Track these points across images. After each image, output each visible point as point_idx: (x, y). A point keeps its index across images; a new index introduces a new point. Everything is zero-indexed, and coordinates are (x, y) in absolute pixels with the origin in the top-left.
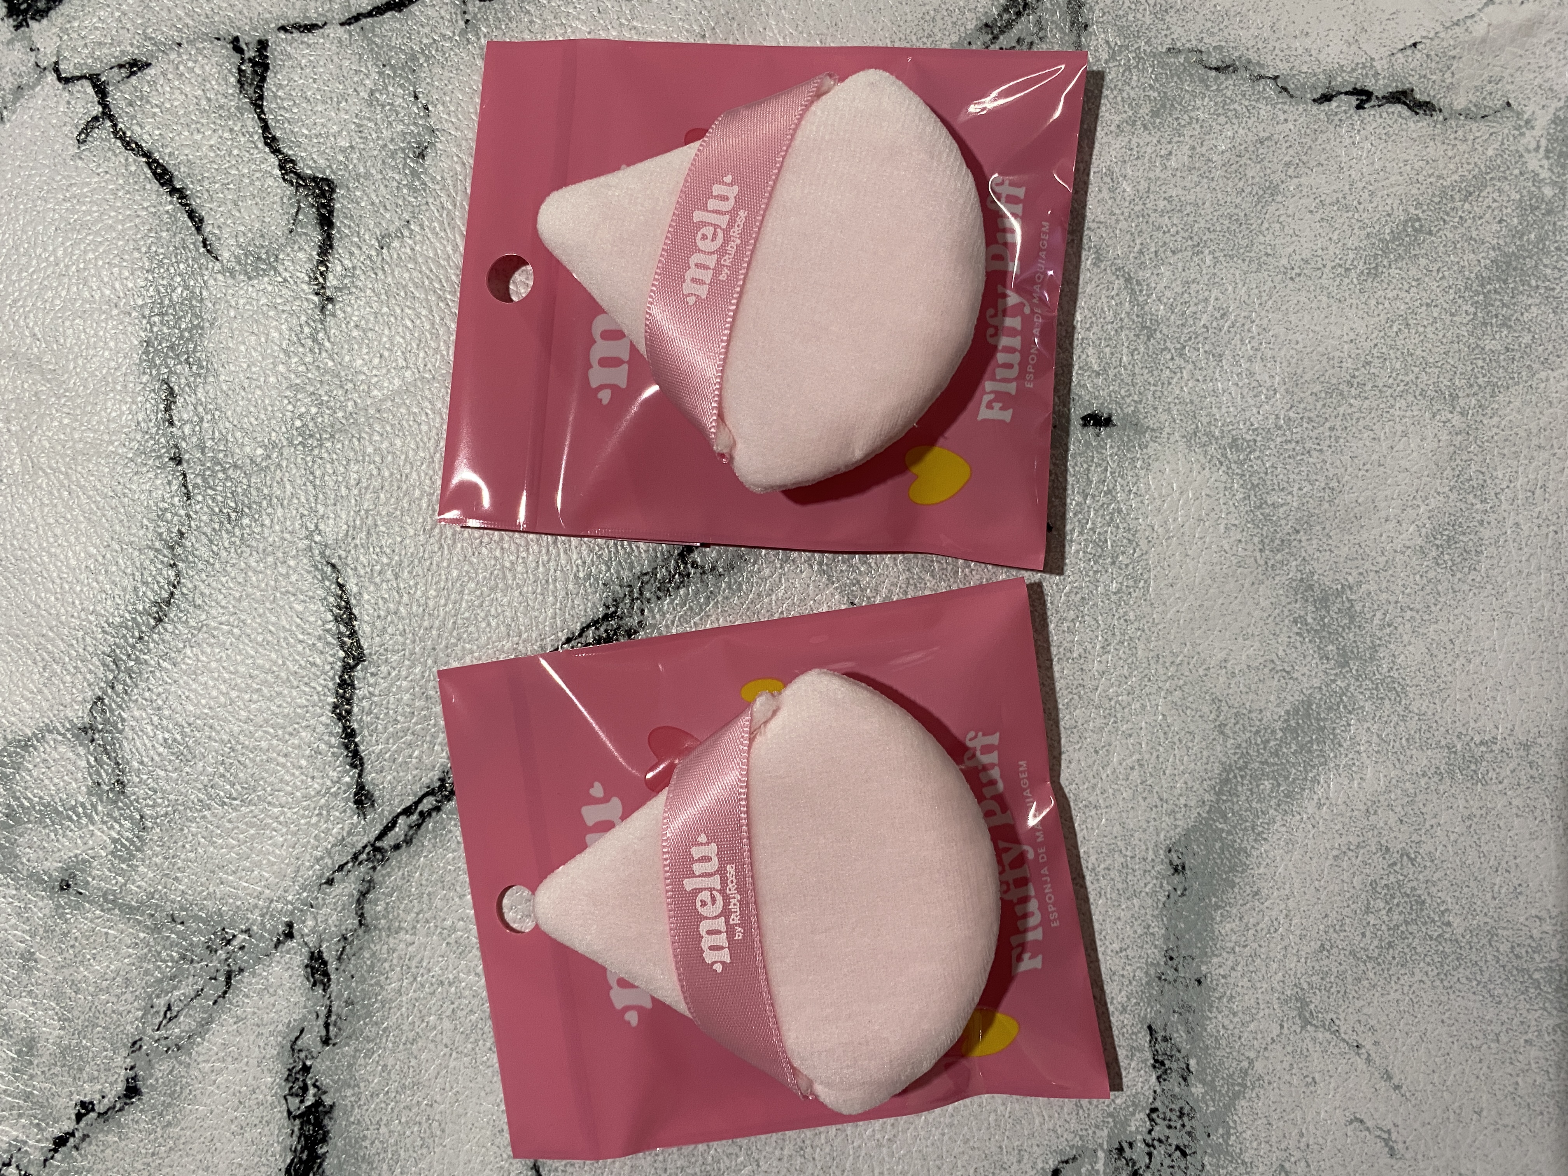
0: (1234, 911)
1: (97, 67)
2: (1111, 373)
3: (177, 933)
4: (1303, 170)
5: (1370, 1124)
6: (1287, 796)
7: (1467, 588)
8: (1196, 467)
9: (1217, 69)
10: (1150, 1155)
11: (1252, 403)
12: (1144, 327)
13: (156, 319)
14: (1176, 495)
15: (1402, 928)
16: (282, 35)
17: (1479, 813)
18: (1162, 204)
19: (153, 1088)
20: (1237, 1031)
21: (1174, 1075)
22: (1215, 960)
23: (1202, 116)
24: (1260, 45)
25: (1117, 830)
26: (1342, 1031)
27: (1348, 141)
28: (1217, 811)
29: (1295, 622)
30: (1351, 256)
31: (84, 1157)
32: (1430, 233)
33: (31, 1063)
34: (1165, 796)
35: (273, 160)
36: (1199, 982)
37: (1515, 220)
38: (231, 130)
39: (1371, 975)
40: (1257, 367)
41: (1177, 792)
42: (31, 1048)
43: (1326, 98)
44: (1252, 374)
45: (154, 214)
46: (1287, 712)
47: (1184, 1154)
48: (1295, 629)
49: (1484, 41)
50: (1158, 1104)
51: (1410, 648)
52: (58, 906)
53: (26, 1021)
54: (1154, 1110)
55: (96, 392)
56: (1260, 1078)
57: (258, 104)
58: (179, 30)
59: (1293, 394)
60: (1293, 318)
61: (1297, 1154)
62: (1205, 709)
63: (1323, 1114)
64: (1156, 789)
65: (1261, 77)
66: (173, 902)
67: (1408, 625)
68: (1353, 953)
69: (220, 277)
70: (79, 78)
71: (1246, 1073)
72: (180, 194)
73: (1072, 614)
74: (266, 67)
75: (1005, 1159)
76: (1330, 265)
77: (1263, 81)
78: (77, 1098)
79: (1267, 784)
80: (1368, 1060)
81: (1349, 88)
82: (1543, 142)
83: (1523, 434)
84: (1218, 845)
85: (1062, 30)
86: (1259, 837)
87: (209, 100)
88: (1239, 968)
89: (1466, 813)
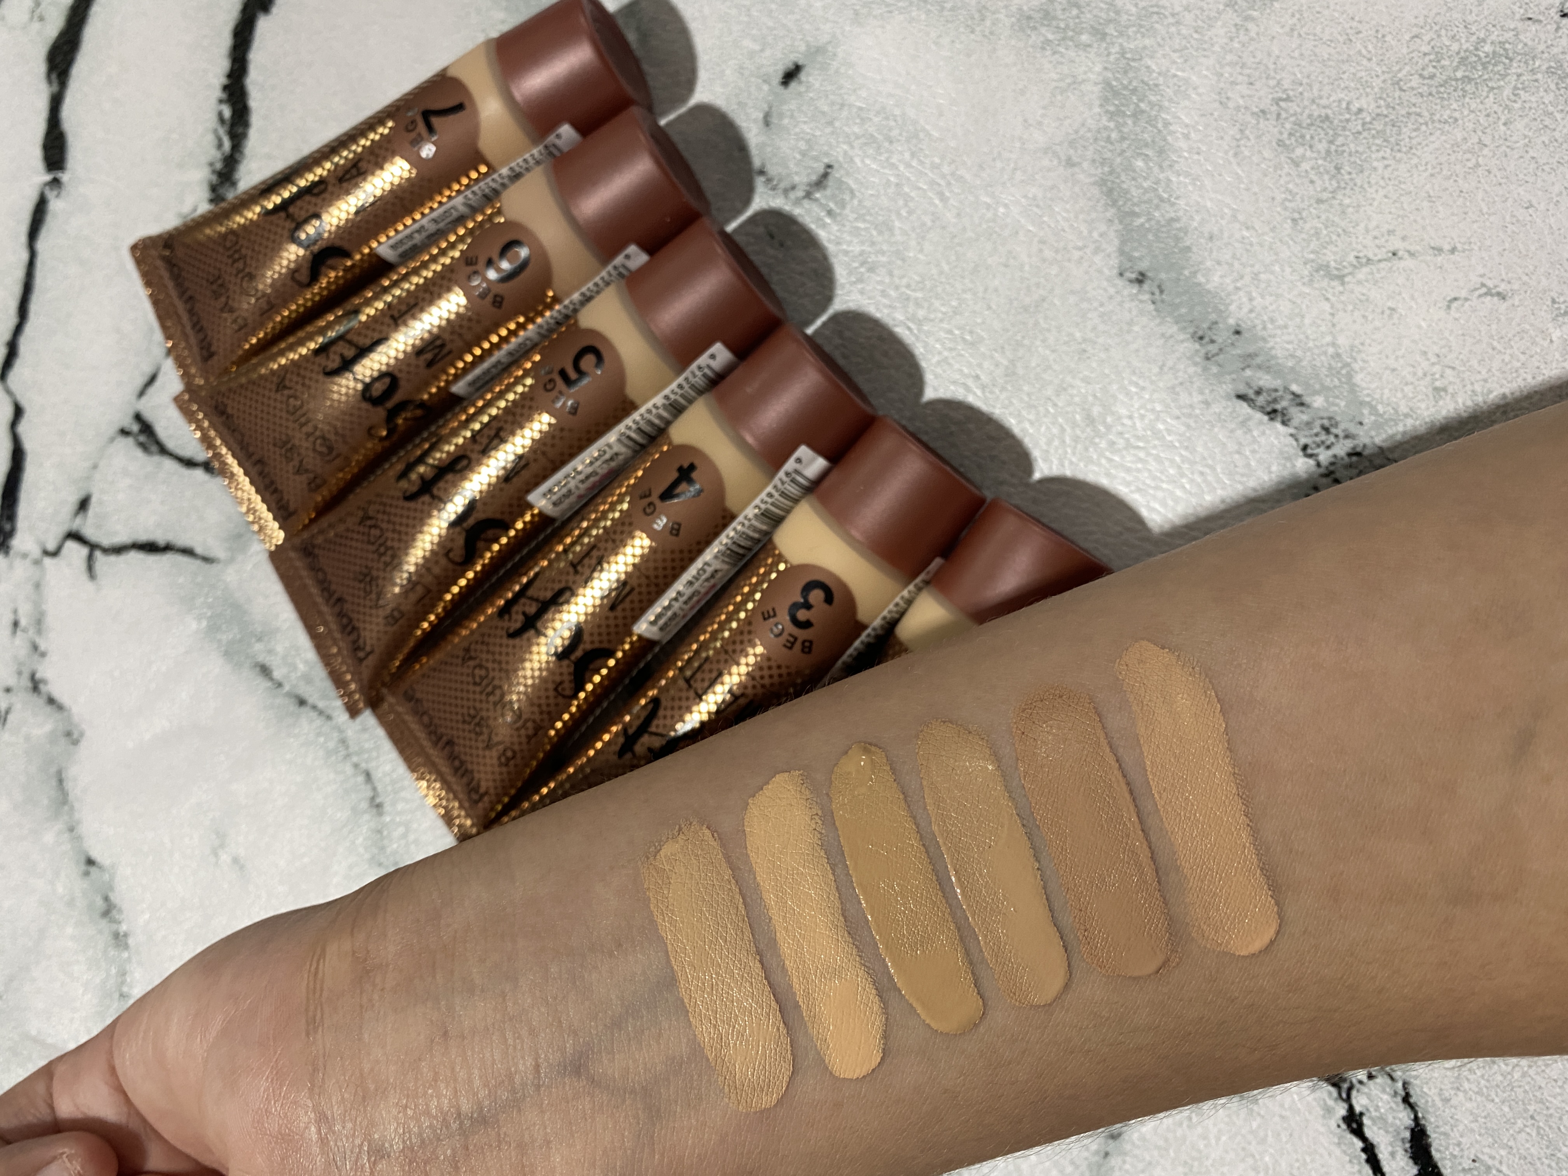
1: (66, 527)
2: (770, 40)
6: (1160, 155)
8: (878, 31)
14: (884, 61)
16: (143, 399)
17: (1295, 20)
21: (1291, 410)
22: (1233, 308)
25: (1072, 299)
26: (1371, 256)
34: (1080, 244)
35: (198, 471)
36: (1238, 333)
39: (1347, 201)
41: (1085, 233)
46: (1101, 106)
48: (1049, 53)
50: (1303, 441)
54: (1305, 448)
56: (1352, 348)
57: (163, 450)
61: (1437, 369)
62: (1046, 163)
63: (1423, 324)
64: (1070, 246)
69: (229, 570)
70: (62, 544)
72: (167, 548)
74: (150, 427)
80: (1412, 254)
84: (1150, 237)
86: (1172, 201)
88: (1254, 294)
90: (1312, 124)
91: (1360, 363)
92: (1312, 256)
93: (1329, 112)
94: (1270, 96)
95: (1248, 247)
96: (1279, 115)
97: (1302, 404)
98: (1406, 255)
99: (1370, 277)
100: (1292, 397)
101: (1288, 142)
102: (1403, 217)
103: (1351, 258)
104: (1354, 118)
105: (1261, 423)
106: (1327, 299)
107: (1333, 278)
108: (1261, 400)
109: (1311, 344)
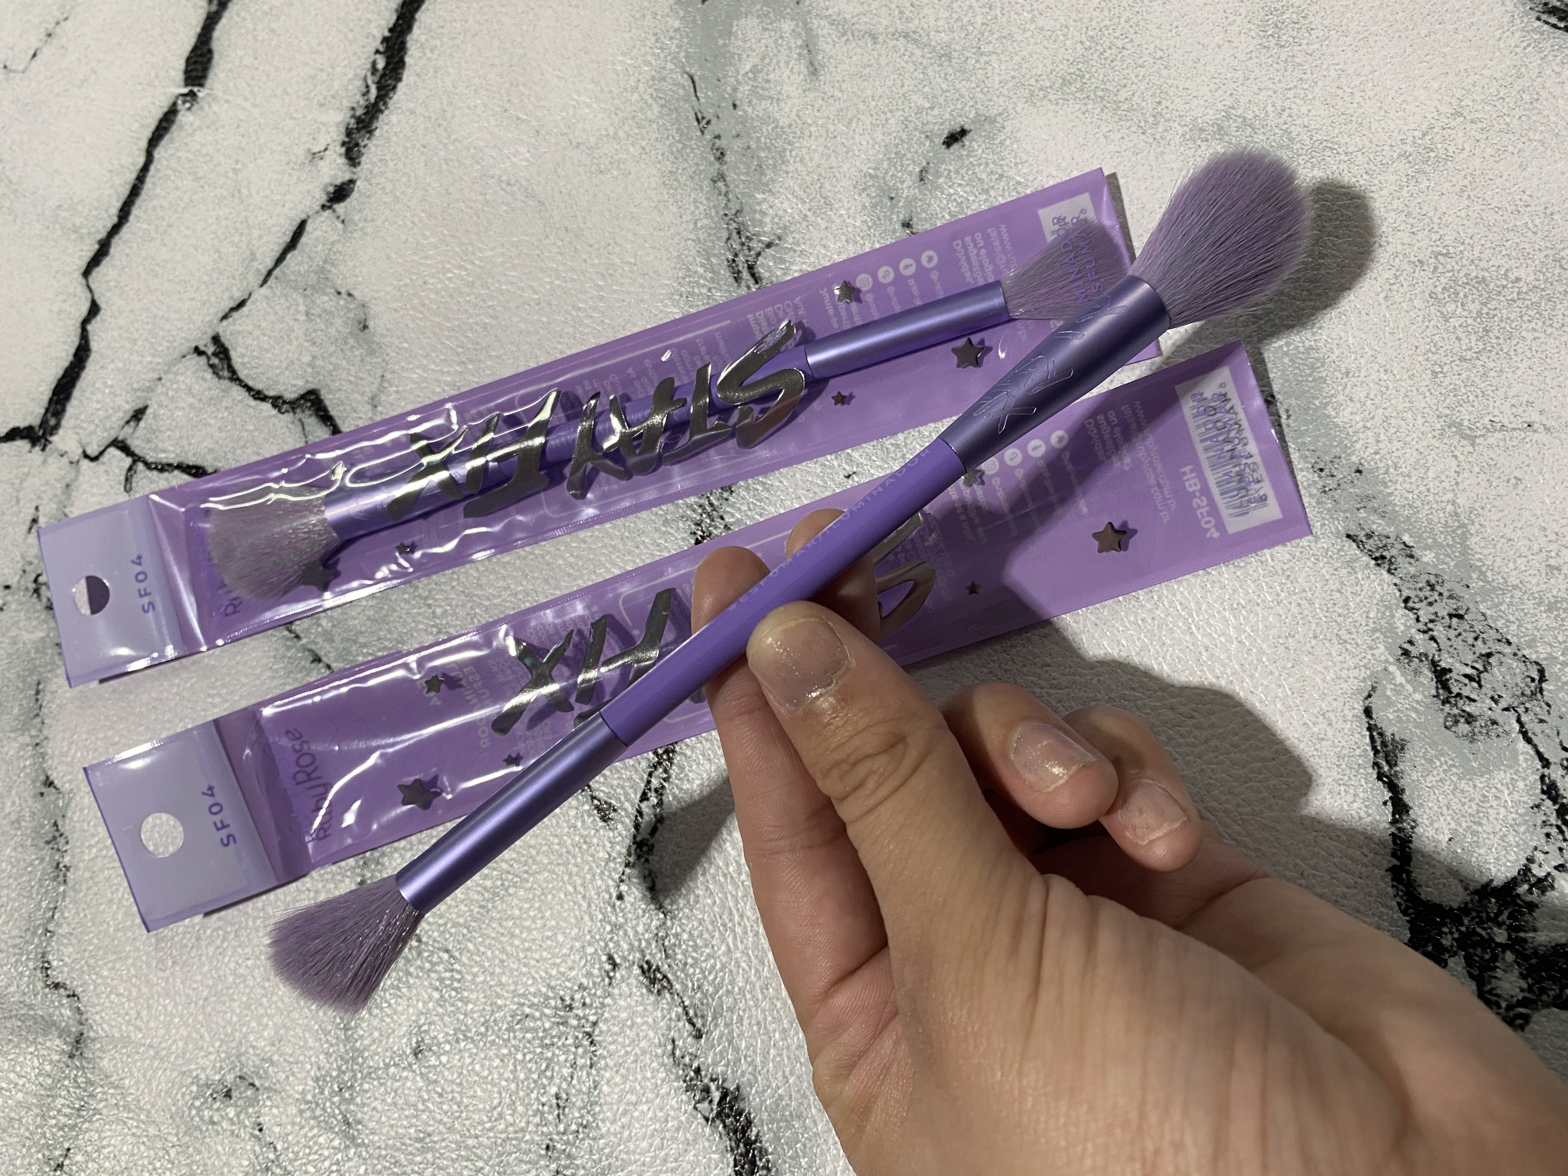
90: (1467, 283)
91: (1478, 527)
92: (1447, 412)
93: (1487, 275)
94: (1430, 249)
95: (1383, 389)
96: (1436, 268)
97: (1412, 556)
98: (1541, 429)
99: (1501, 443)
100: (1402, 546)
101: (1441, 296)
102: (1544, 391)
103: (1486, 420)
104: (1510, 285)
105: (1367, 566)
106: (1455, 457)
107: (1464, 437)
108: (1371, 544)
109: (1431, 498)
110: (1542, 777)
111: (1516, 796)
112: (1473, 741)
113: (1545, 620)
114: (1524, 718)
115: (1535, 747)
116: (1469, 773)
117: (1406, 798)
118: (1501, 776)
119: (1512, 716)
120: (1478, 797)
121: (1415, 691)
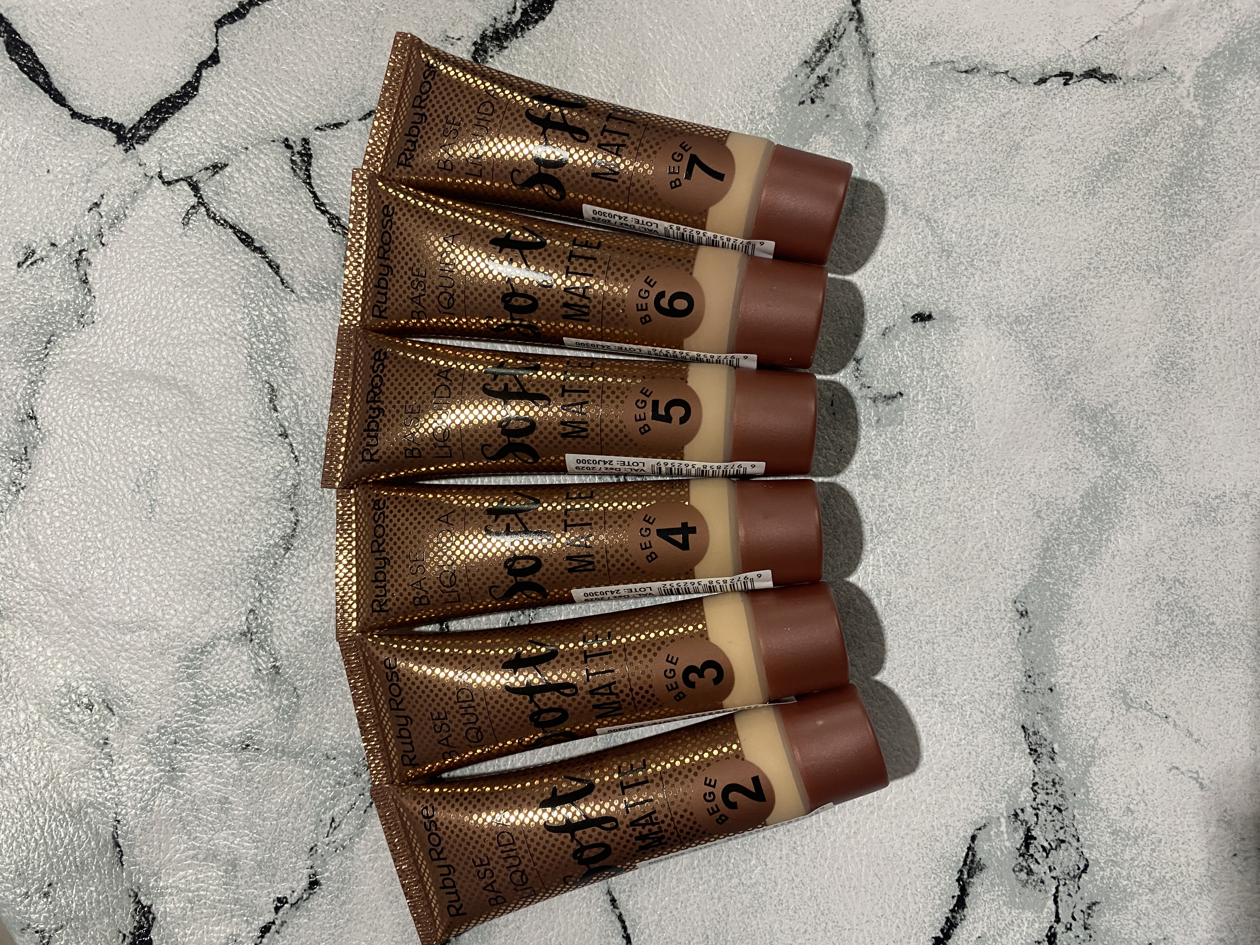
0: (1067, 637)
1: (190, 172)
2: (927, 284)
3: (332, 767)
4: (1034, 130)
5: (1183, 769)
6: (1090, 553)
7: (1189, 394)
8: (994, 339)
9: (966, 72)
10: (1037, 815)
11: (1025, 290)
12: (944, 251)
13: (254, 340)
14: (984, 360)
15: (1183, 631)
16: (318, 133)
17: (1222, 545)
18: (943, 166)
19: (329, 879)
20: (1082, 721)
21: (1045, 757)
22: (1060, 673)
23: (961, 105)
24: (992, 51)
25: (978, 593)
26: (1154, 708)
27: (1061, 108)
28: (1044, 571)
29: (1077, 434)
30: (1076, 183)
31: (284, 938)
32: (1126, 161)
33: (236, 877)
34: (1006, 566)
35: (323, 219)
36: (1051, 690)
37: (1182, 145)
38: (291, 202)
39: (1166, 667)
40: (1024, 266)
41: (1014, 562)
42: (234, 866)
43: (1043, 81)
44: (1022, 272)
45: (244, 267)
46: (1082, 496)
47: (1060, 811)
48: (1078, 439)
49: (1142, 28)
50: (1037, 779)
51: (1158, 440)
52: (242, 762)
53: (229, 848)
54: (1035, 784)
55: (219, 396)
56: (1104, 749)
57: (308, 181)
58: (245, 139)
59: (1051, 281)
60: (1043, 231)
61: (1137, 798)
62: (1025, 502)
63: (1150, 768)
64: (1000, 561)
65: (997, 73)
66: (326, 745)
67: (1154, 425)
68: (1152, 654)
69: (296, 304)
70: (177, 181)
71: (1093, 748)
72: (260, 250)
73: (925, 452)
74: (310, 156)
75: (937, 833)
76: (1062, 191)
77: (998, 76)
78: (272, 895)
79: (1076, 547)
80: (1175, 725)
81: (1057, 72)
82: (1192, 90)
83: (1209, 286)
84: (1048, 594)
85: (857, 59)
86: (1076, 584)
87: (272, 184)
88: (1077, 676)
89: (1214, 546)
90: (1183, 608)
91: (1101, 762)
92: (1124, 682)
93: (1197, 610)
94: (1175, 574)
95: (1095, 646)
96: (1170, 588)
97: (1053, 759)
98: (1172, 723)
99: (1144, 719)
100: (1051, 750)
101: (1162, 607)
102: (1187, 701)
103: (1143, 700)
104: (1207, 624)
105: (1023, 751)
106: (1113, 712)
107: (1125, 703)
108: (1033, 739)
109: (1084, 730)
110: (1051, 927)
111: (1030, 931)
112: (1024, 886)
113: (1107, 838)
114: (1061, 888)
115: (1057, 907)
116: (1011, 904)
117: (967, 900)
118: (1029, 915)
119: (1055, 883)
120: (1009, 920)
121: (1008, 840)
